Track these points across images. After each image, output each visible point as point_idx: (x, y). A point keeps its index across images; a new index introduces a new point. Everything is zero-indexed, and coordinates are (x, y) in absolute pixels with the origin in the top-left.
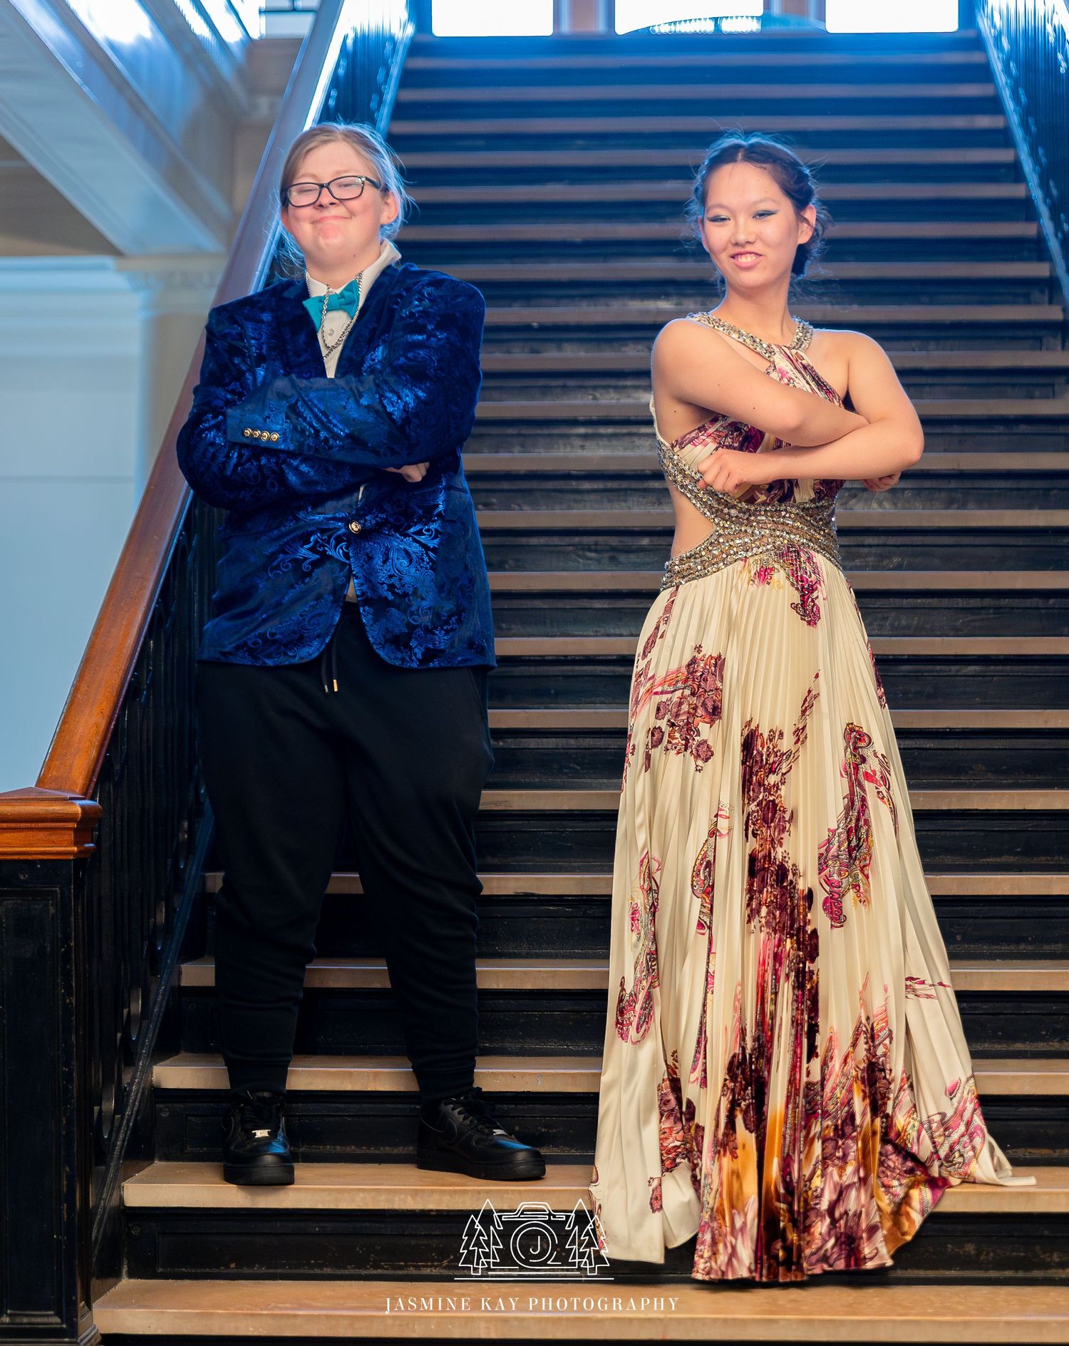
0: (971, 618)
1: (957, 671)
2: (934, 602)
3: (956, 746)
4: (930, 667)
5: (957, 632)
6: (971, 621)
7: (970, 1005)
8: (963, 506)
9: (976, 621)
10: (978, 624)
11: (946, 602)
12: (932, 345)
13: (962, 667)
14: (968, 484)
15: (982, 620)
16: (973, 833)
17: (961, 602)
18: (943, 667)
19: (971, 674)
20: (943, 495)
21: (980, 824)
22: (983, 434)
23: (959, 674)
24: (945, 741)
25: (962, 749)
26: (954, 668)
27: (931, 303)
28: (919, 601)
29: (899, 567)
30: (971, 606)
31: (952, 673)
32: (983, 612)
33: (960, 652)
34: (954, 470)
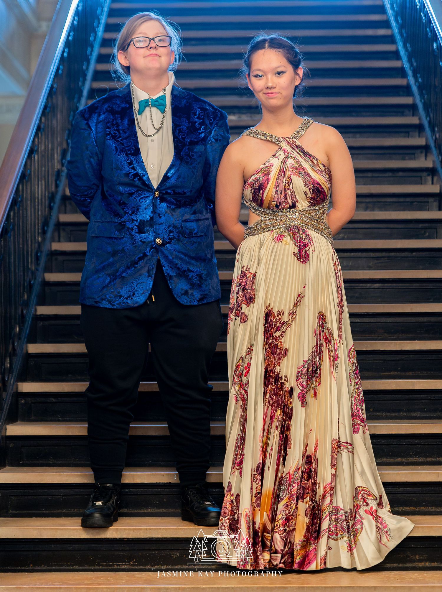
0: (377, 262)
1: (370, 286)
2: (359, 254)
3: (370, 321)
4: (357, 285)
5: (370, 268)
6: (376, 263)
7: (376, 441)
8: (373, 210)
9: (379, 263)
10: (380, 265)
11: (364, 254)
12: (358, 135)
13: (373, 284)
14: (375, 200)
15: (381, 263)
16: (378, 361)
17: (372, 254)
18: (363, 285)
19: (376, 287)
20: (364, 205)
21: (381, 357)
22: (382, 177)
23: (372, 287)
24: (365, 319)
25: (373, 322)
26: (369, 285)
27: (357, 116)
28: (352, 254)
29: (343, 238)
30: (377, 256)
31: (368, 287)
32: (382, 259)
33: (371, 277)
34: (368, 193)
